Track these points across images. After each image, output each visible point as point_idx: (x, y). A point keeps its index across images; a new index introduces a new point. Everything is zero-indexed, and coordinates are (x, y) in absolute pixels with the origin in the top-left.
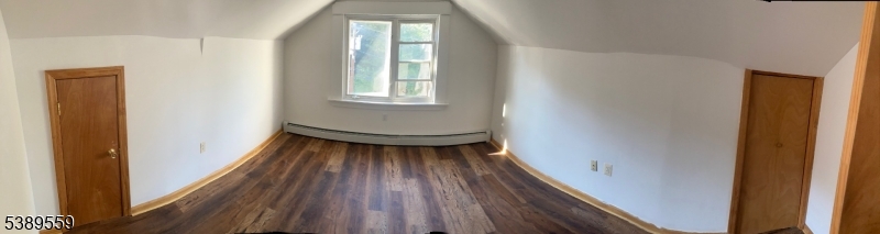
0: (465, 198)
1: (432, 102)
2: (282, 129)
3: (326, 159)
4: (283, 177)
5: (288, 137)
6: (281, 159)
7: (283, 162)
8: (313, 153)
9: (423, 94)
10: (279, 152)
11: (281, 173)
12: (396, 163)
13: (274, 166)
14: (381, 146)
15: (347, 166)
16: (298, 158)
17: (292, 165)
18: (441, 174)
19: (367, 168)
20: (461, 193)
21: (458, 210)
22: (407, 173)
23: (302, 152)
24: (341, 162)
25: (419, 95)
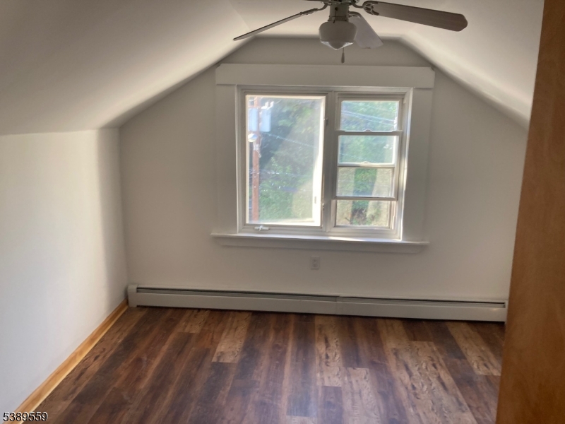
0: (447, 400)
1: (398, 238)
2: (127, 301)
3: (214, 343)
4: (144, 385)
5: (140, 314)
6: (134, 356)
7: (139, 360)
8: (190, 335)
9: (382, 222)
10: (129, 344)
11: (139, 379)
12: (333, 344)
13: (123, 371)
14: (310, 316)
15: (250, 352)
16: (165, 348)
17: (156, 362)
18: (410, 363)
19: (285, 352)
20: (440, 392)
21: (432, 415)
22: (352, 359)
23: (171, 338)
24: (238, 345)
25: (374, 225)
